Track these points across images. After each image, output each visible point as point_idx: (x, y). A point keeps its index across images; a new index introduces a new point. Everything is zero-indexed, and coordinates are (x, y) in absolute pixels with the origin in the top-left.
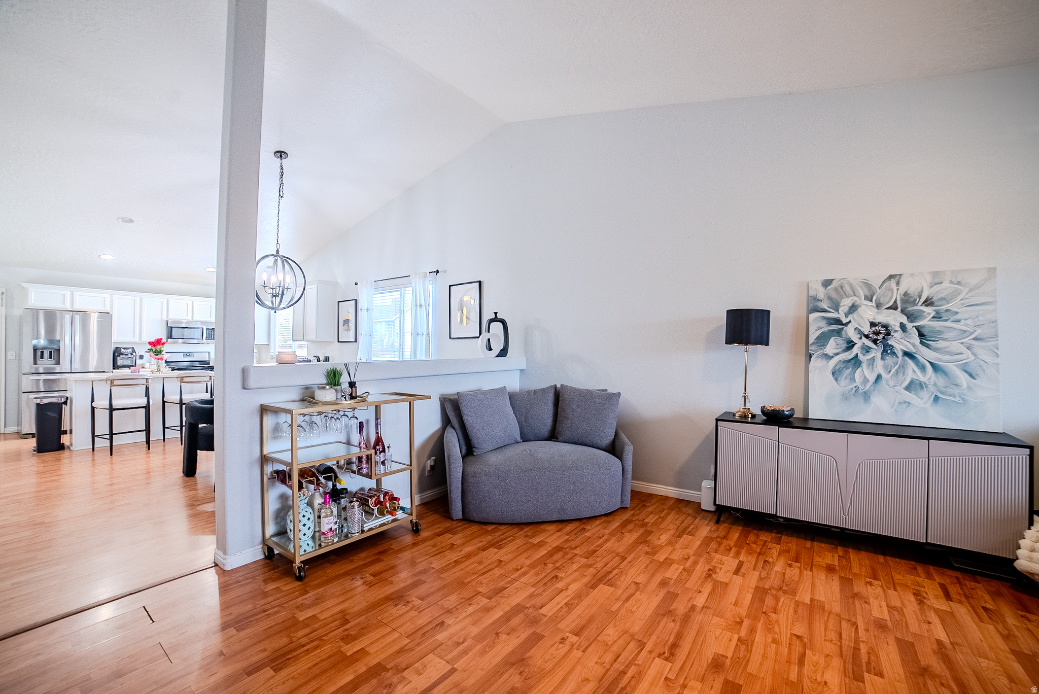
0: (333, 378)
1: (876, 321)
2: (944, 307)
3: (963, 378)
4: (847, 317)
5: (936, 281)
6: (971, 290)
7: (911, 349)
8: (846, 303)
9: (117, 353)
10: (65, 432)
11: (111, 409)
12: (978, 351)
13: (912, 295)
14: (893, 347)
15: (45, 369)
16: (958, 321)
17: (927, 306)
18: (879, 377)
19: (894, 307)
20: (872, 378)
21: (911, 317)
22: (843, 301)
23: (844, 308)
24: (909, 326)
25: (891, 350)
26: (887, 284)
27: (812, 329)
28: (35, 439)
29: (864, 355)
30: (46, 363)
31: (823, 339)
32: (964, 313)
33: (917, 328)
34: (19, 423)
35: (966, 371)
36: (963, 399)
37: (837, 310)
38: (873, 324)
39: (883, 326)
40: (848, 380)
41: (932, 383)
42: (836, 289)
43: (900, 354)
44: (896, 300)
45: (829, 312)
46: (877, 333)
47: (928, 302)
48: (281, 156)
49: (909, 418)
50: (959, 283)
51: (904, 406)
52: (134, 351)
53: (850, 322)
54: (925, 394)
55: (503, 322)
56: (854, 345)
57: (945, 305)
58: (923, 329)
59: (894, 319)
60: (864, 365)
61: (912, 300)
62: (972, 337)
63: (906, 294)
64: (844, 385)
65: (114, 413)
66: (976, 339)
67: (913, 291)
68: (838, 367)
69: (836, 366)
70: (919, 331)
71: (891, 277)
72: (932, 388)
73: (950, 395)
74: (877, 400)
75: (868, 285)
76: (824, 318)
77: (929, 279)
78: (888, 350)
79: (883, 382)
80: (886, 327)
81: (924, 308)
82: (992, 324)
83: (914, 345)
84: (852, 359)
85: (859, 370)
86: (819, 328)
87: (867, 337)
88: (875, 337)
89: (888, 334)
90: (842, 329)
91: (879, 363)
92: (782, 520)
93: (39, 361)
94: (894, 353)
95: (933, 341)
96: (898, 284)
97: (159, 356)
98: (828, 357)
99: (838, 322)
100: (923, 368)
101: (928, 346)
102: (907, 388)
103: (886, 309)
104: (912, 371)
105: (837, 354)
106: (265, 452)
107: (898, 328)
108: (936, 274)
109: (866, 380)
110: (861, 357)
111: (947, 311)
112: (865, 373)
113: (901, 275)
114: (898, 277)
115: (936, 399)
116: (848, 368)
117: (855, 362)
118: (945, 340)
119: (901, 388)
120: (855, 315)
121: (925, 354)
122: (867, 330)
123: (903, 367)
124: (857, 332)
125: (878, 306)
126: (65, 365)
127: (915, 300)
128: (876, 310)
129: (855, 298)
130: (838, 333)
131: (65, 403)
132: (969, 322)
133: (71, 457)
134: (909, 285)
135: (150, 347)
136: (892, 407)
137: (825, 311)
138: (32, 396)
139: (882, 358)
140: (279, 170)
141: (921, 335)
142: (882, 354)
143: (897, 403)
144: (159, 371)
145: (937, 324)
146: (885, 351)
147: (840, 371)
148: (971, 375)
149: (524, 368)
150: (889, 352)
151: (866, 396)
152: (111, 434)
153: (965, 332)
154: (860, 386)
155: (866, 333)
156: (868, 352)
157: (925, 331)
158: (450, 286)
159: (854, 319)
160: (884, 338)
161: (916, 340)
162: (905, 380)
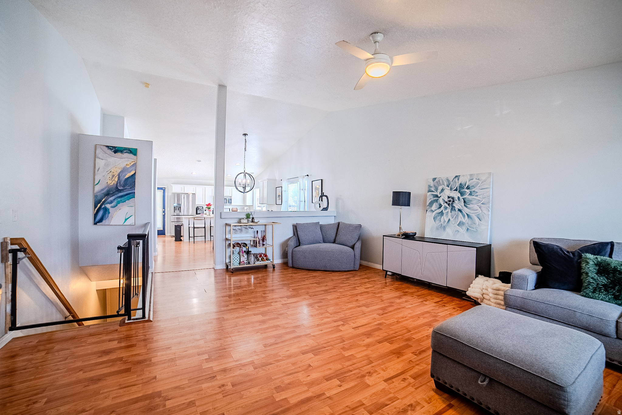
0: (248, 216)
1: (450, 196)
2: (473, 190)
3: (477, 220)
4: (440, 194)
5: (471, 178)
6: (482, 183)
7: (461, 208)
8: (440, 188)
9: (197, 209)
10: (182, 236)
11: (194, 228)
12: (483, 209)
13: (463, 184)
14: (455, 207)
15: (177, 214)
16: (477, 196)
17: (467, 189)
18: (449, 220)
19: (456, 190)
20: (447, 220)
21: (462, 194)
22: (439, 187)
23: (439, 190)
24: (461, 198)
25: (454, 208)
26: (455, 179)
27: (428, 199)
28: (174, 238)
29: (445, 210)
30: (177, 212)
31: (431, 204)
32: (480, 192)
33: (464, 199)
34: (171, 233)
35: (478, 218)
36: (476, 230)
37: (437, 191)
38: (449, 197)
39: (452, 198)
40: (438, 221)
41: (467, 222)
42: (437, 182)
43: (457, 210)
44: (457, 187)
45: (434, 192)
46: (450, 201)
47: (468, 188)
48: (245, 136)
49: (458, 238)
50: (479, 179)
51: (457, 232)
52: (203, 208)
53: (441, 196)
54: (464, 228)
55: (326, 196)
56: (442, 206)
57: (473, 189)
58: (466, 199)
59: (456, 195)
60: (444, 215)
61: (462, 186)
62: (481, 203)
63: (461, 184)
64: (438, 223)
65: (195, 229)
66: (482, 204)
67: (463, 183)
68: (435, 216)
69: (435, 215)
70: (464, 200)
71: (456, 176)
72: (466, 225)
73: (472, 228)
74: (448, 230)
75: (448, 180)
76: (432, 194)
77: (469, 177)
78: (453, 208)
79: (450, 222)
80: (453, 198)
81: (466, 190)
82: (488, 197)
83: (462, 206)
84: (440, 212)
85: (443, 217)
86: (430, 199)
87: (446, 202)
88: (449, 203)
89: (453, 201)
90: (438, 199)
91: (450, 214)
92: (415, 280)
93: (175, 211)
94: (455, 210)
95: (468, 204)
96: (458, 180)
97: (209, 210)
98: (432, 211)
99: (437, 196)
100: (464, 216)
101: (466, 207)
102: (458, 225)
103: (454, 190)
104: (460, 218)
105: (436, 210)
106: (227, 237)
107: (457, 199)
108: (471, 175)
109: (445, 221)
110: (444, 211)
111: (474, 191)
112: (445, 218)
113: (460, 176)
114: (459, 177)
115: (468, 229)
116: (439, 216)
117: (442, 213)
118: (472, 204)
119: (456, 225)
120: (443, 193)
121: (465, 210)
122: (446, 200)
123: (457, 216)
124: (443, 200)
125: (451, 189)
126: (182, 213)
127: (464, 187)
128: (450, 191)
129: (443, 186)
130: (437, 201)
131: (182, 225)
132: (481, 196)
133: (183, 243)
134: (462, 180)
135: (206, 206)
136: (453, 233)
137: (433, 191)
138: (173, 223)
139: (451, 212)
140: (245, 141)
141: (465, 202)
142: (451, 210)
143: (454, 231)
144: (209, 215)
145: (470, 197)
146: (452, 209)
147: (436, 217)
148: (480, 220)
149: (336, 215)
150: (453, 209)
151: (444, 228)
152: (194, 237)
153: (479, 200)
154: (443, 224)
155: (446, 201)
156: (446, 209)
157: (466, 200)
158: (312, 181)
159: (442, 195)
160: (452, 203)
161: (463, 204)
162: (458, 221)
